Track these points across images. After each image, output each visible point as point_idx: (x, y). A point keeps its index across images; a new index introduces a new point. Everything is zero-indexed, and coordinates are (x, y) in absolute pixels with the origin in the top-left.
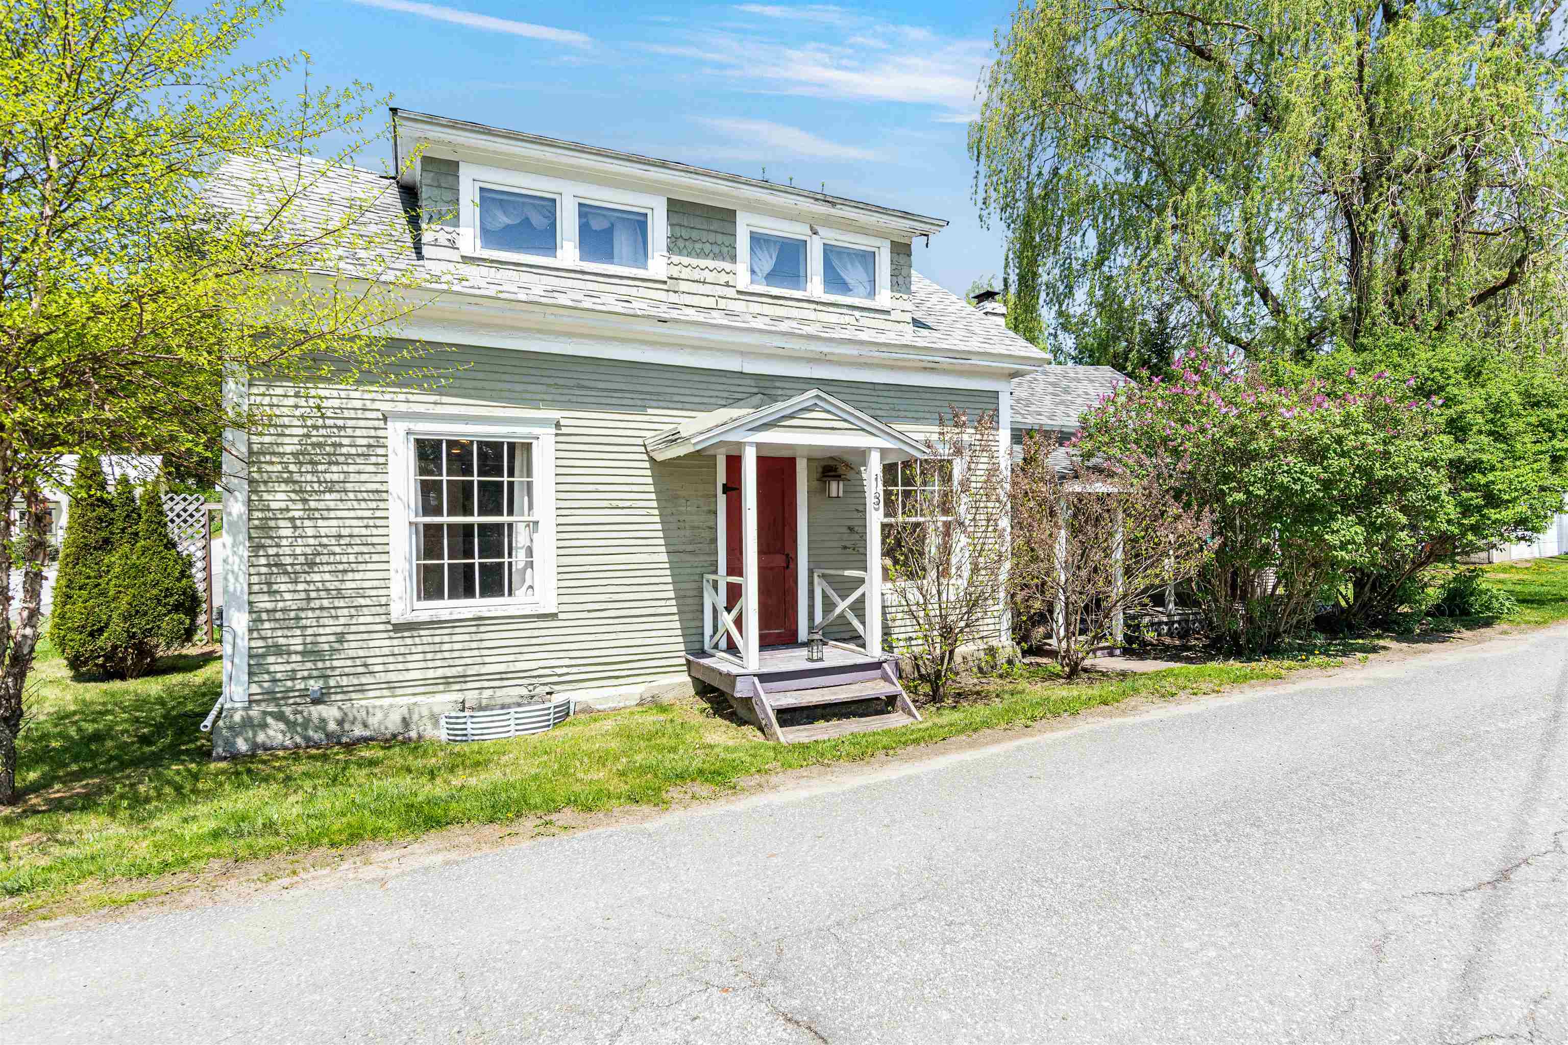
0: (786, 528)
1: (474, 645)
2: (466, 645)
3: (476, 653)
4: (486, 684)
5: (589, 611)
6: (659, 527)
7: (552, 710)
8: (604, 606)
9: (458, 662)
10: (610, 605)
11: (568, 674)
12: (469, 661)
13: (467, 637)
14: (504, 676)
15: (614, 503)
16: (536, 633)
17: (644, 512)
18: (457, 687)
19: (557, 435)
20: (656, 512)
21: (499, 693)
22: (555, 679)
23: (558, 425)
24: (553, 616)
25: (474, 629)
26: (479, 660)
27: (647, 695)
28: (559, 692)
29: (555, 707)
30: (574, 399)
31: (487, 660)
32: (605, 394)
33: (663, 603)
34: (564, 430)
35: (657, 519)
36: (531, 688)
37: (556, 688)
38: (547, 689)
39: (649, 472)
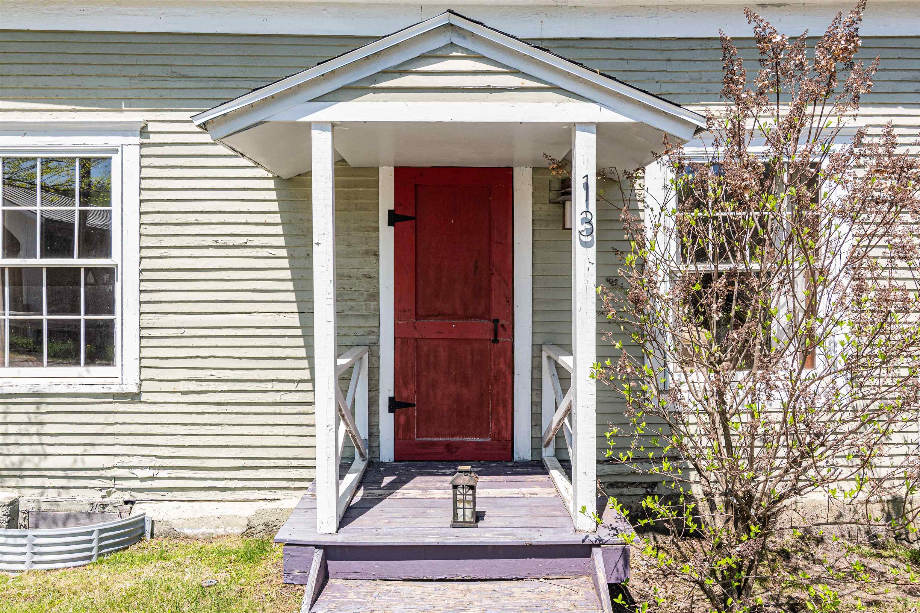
0: (495, 279)
1: (33, 429)
2: (23, 429)
3: (35, 439)
4: (48, 482)
5: (184, 393)
6: (288, 274)
7: (94, 536)
8: (205, 386)
9: (14, 450)
10: (213, 386)
11: (152, 478)
12: (26, 450)
13: (24, 418)
14: (70, 473)
15: (222, 240)
16: (111, 418)
17: (264, 253)
18: (12, 482)
19: (142, 145)
20: (284, 253)
21: (65, 495)
22: (137, 484)
23: (144, 132)
24: (134, 397)
25: (32, 408)
26: (39, 449)
27: (260, 521)
28: (142, 501)
29: (102, 531)
30: (166, 93)
31: (49, 450)
32: (212, 84)
33: (291, 386)
34: (154, 138)
35: (285, 263)
36: (104, 492)
37: (139, 496)
38: (127, 497)
39: (273, 195)
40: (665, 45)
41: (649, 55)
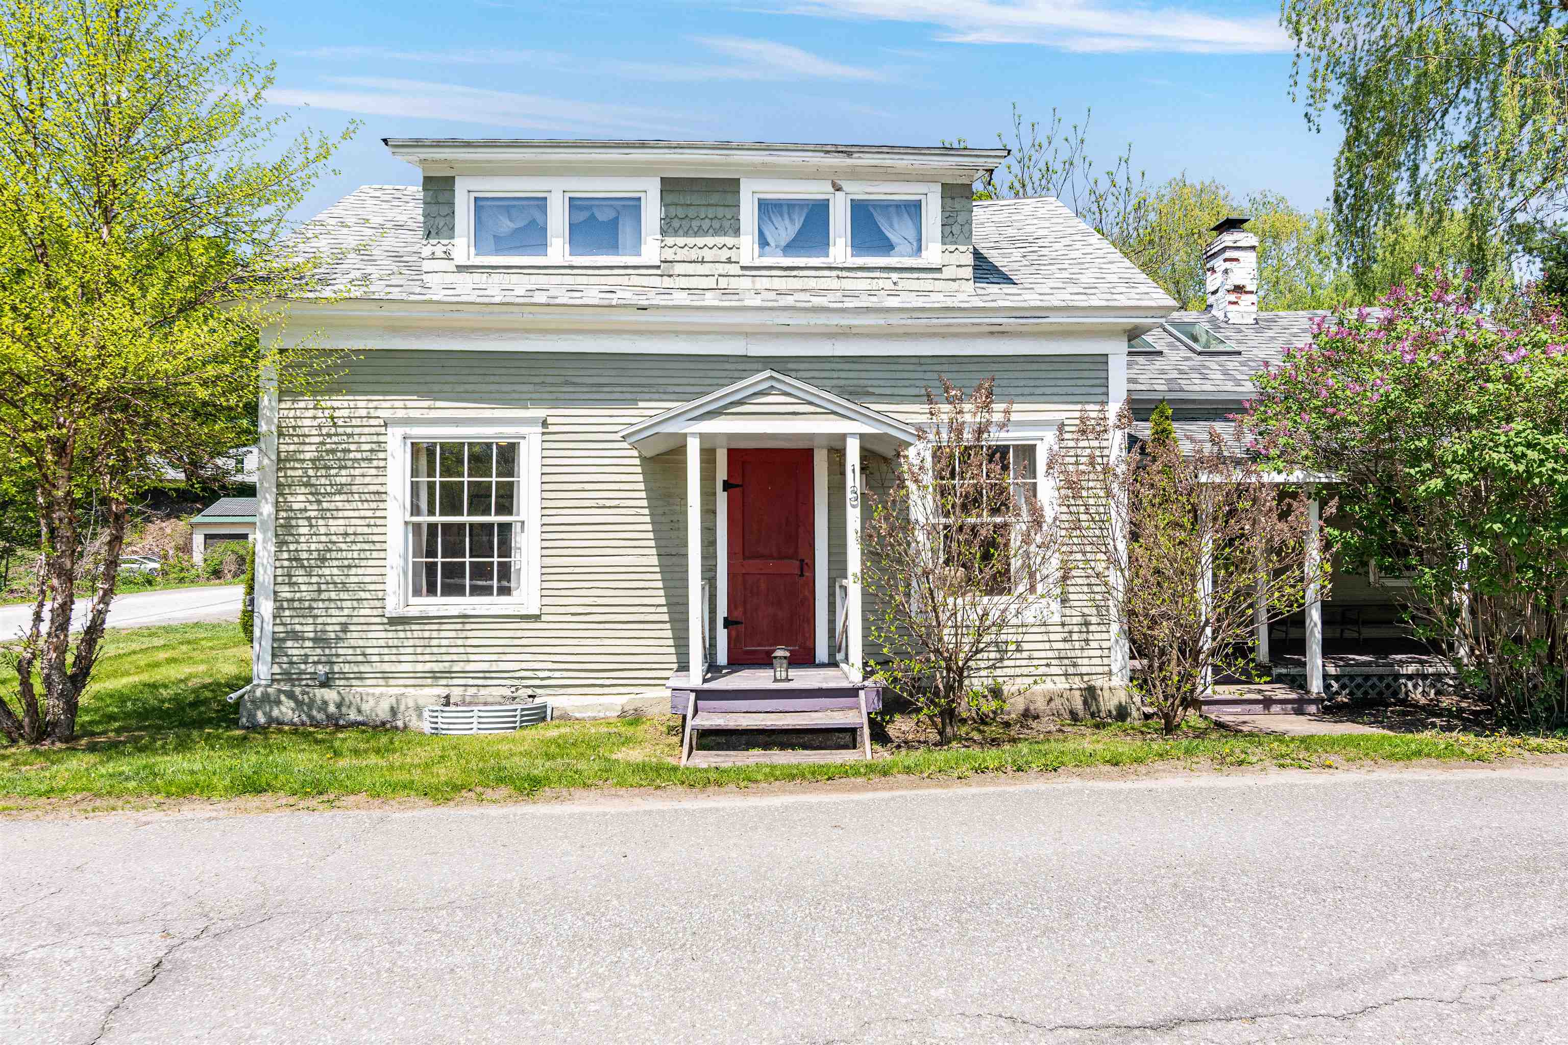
0: (801, 530)
1: (460, 642)
2: (452, 642)
3: (462, 650)
4: (471, 682)
5: (573, 614)
6: (649, 527)
7: (518, 712)
8: (589, 610)
9: (446, 658)
10: (594, 609)
11: (549, 678)
12: (455, 658)
13: (453, 634)
14: (487, 675)
15: (601, 503)
16: (519, 634)
17: (632, 511)
18: (444, 682)
19: (543, 434)
20: (646, 511)
21: (483, 691)
22: (538, 682)
23: (545, 424)
24: (537, 618)
25: (459, 627)
26: (464, 657)
27: (630, 708)
28: (541, 696)
29: (523, 710)
30: (562, 396)
31: (472, 657)
32: (594, 389)
33: (652, 609)
34: (552, 429)
35: (648, 519)
36: (513, 689)
37: (539, 691)
38: (530, 692)
39: (639, 469)
40: (923, 361)
41: (911, 367)
